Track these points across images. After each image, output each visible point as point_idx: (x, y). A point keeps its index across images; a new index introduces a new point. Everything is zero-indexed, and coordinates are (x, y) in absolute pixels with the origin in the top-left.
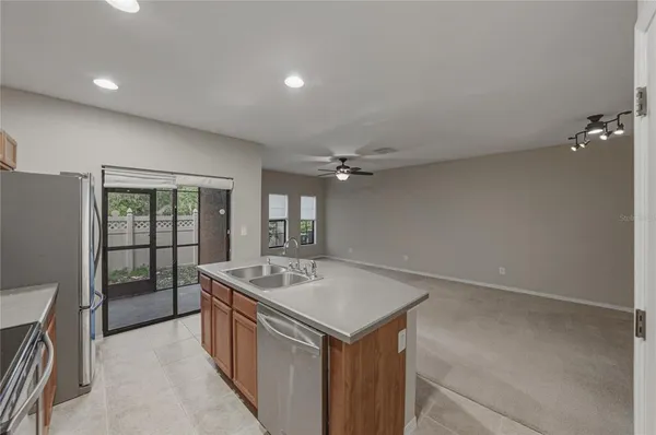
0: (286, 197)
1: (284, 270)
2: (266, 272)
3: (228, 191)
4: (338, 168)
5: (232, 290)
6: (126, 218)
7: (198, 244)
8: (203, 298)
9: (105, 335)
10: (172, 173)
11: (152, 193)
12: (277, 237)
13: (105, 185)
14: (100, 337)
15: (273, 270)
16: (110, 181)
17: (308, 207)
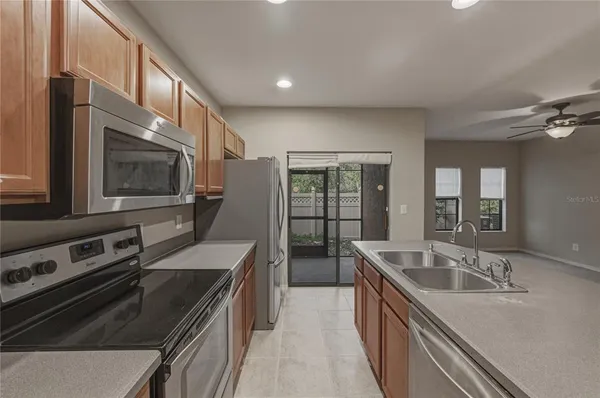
0: (459, 171)
1: (453, 264)
2: (427, 262)
3: (386, 166)
4: (550, 120)
5: (382, 276)
6: (312, 194)
7: (361, 220)
8: (356, 275)
9: (289, 286)
10: (335, 152)
11: (325, 172)
12: (446, 218)
13: (290, 167)
14: (284, 287)
15: (438, 260)
16: (294, 164)
17: (493, 183)
